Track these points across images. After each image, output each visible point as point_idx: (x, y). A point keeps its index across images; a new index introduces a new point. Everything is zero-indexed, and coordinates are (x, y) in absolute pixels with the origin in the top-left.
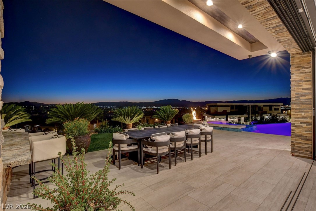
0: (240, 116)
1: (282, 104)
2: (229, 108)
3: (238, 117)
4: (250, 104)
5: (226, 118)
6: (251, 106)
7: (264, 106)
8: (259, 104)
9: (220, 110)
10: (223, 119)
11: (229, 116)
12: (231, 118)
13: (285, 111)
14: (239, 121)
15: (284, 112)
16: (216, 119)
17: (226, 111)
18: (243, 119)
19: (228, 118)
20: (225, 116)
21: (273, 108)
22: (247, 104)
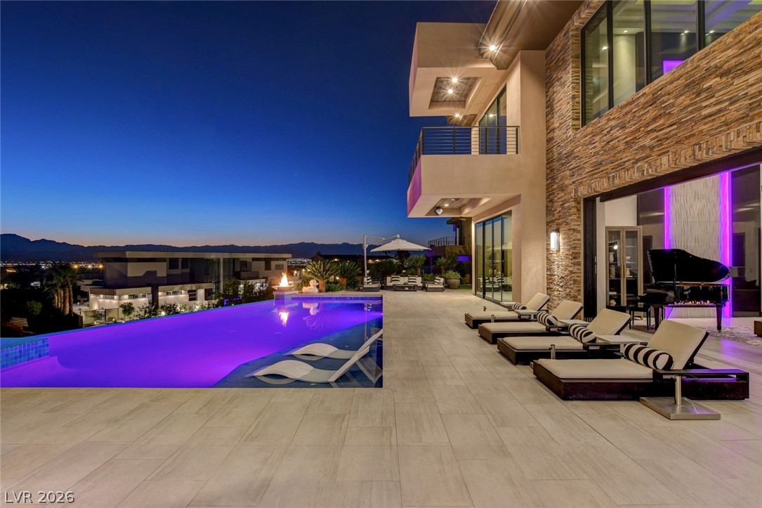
0: (193, 287)
1: (290, 256)
2: (165, 265)
3: (188, 289)
4: (222, 256)
5: (151, 295)
6: (224, 259)
7: (254, 259)
8: (241, 256)
9: (134, 270)
10: (144, 296)
11: (160, 287)
12: (168, 294)
13: (298, 270)
14: (190, 300)
15: (295, 272)
16: (120, 299)
17: (155, 272)
18: (201, 293)
19: (160, 293)
20: (149, 289)
21: (273, 264)
22: (213, 256)
